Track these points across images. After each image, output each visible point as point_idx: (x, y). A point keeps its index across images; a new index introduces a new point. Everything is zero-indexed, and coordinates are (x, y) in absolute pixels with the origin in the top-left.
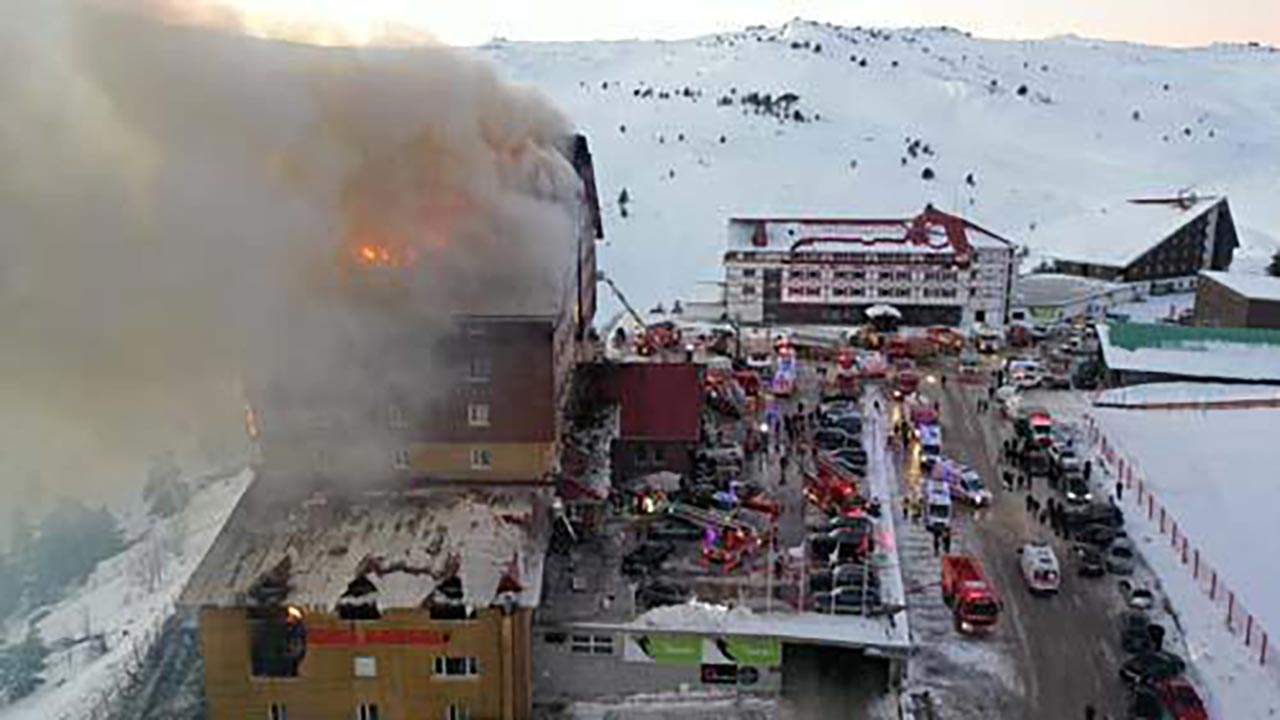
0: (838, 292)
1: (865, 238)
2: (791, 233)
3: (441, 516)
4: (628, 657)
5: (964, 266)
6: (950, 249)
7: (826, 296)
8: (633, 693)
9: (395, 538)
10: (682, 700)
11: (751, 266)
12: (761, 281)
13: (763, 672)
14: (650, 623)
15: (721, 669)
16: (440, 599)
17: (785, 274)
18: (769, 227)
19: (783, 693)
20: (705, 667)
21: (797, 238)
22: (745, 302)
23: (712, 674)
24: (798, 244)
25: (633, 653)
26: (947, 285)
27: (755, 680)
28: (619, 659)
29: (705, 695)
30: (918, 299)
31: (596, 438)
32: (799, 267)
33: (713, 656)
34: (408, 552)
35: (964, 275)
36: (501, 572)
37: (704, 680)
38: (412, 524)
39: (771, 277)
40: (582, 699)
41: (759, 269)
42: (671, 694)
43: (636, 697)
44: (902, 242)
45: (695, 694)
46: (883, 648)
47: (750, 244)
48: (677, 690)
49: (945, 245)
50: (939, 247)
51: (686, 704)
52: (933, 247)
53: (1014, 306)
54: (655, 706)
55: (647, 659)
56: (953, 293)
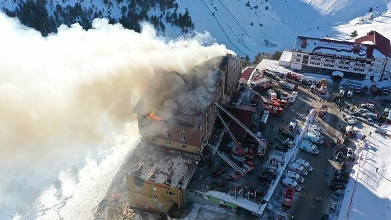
0: (325, 65)
1: (339, 49)
2: (315, 44)
3: (174, 160)
4: (205, 198)
5: (369, 63)
6: (365, 57)
7: (322, 66)
8: (206, 205)
9: (163, 164)
10: (216, 209)
11: (300, 54)
12: (302, 58)
13: (233, 208)
14: (209, 194)
15: (223, 205)
16: (167, 183)
17: (310, 58)
18: (308, 41)
19: (237, 213)
20: (221, 204)
21: (316, 46)
22: (297, 64)
23: (221, 206)
24: (316, 49)
25: (206, 198)
26: (361, 68)
27: (231, 209)
28: (204, 198)
29: (220, 209)
30: (351, 70)
31: (221, 132)
32: (314, 56)
33: (222, 203)
34: (164, 168)
35: (368, 66)
36: (180, 178)
37: (220, 206)
38: (168, 160)
39: (306, 58)
40: (197, 203)
41: (302, 55)
42: (213, 207)
43: (207, 206)
44: (350, 52)
45: (218, 208)
46: (255, 213)
47: (301, 47)
48: (215, 207)
49: (365, 55)
50: (361, 56)
51: (216, 210)
52: (360, 55)
53: (385, 76)
54: (210, 209)
55: (209, 200)
56: (363, 70)
